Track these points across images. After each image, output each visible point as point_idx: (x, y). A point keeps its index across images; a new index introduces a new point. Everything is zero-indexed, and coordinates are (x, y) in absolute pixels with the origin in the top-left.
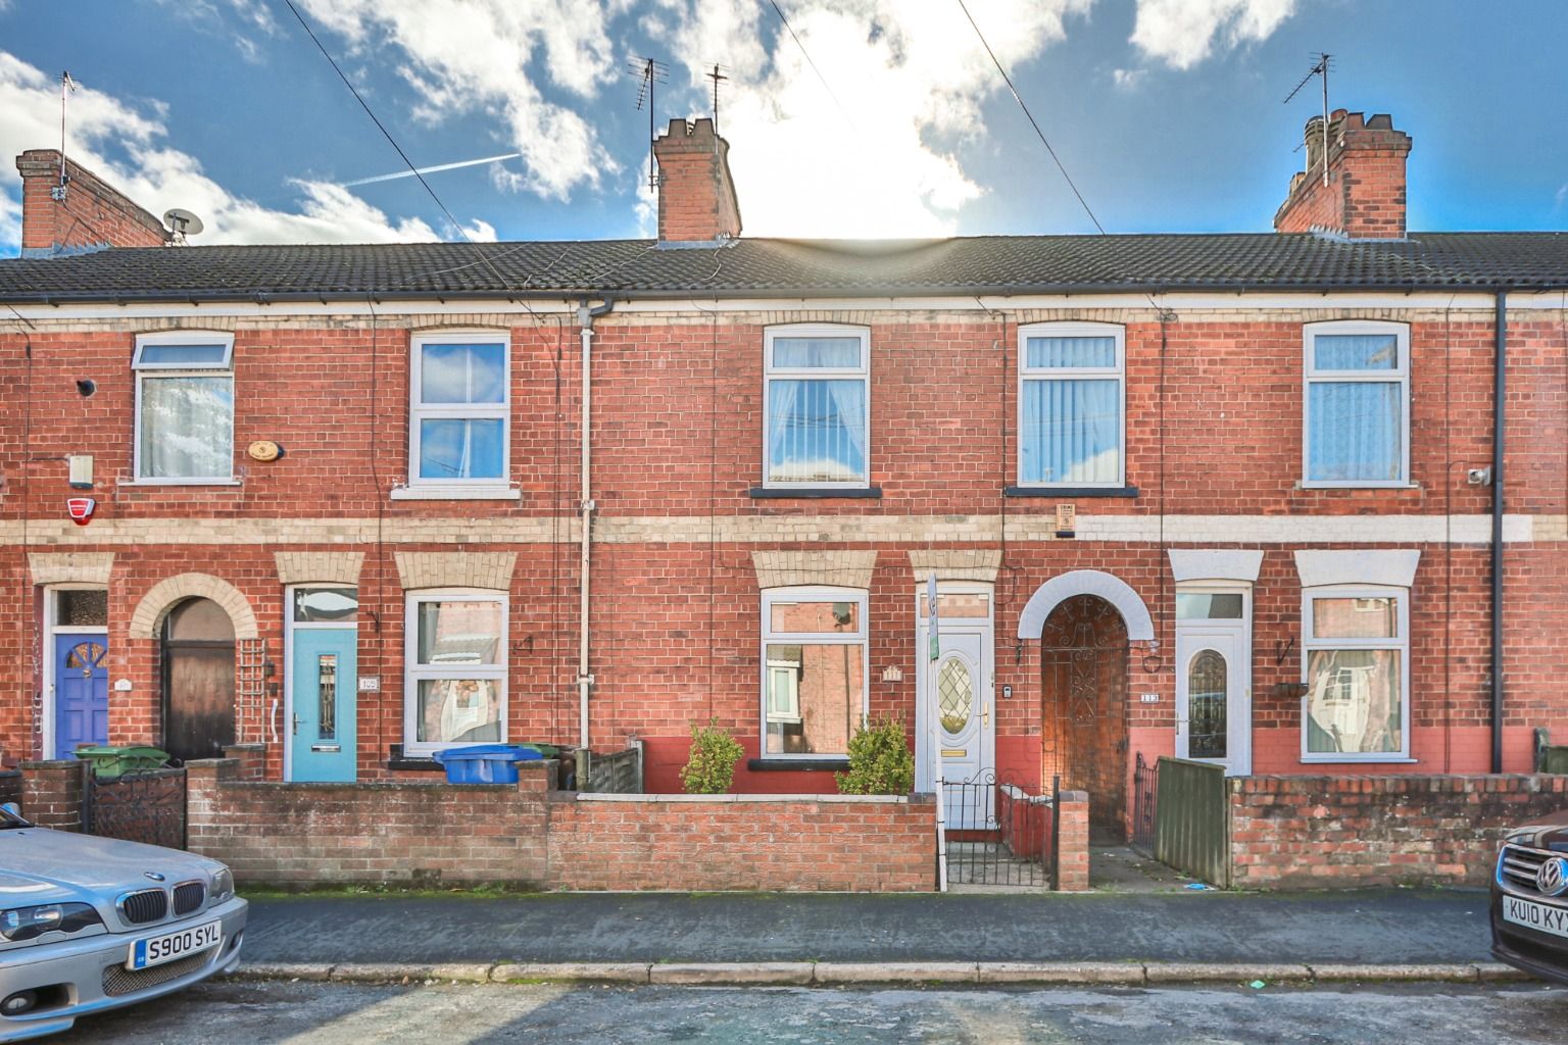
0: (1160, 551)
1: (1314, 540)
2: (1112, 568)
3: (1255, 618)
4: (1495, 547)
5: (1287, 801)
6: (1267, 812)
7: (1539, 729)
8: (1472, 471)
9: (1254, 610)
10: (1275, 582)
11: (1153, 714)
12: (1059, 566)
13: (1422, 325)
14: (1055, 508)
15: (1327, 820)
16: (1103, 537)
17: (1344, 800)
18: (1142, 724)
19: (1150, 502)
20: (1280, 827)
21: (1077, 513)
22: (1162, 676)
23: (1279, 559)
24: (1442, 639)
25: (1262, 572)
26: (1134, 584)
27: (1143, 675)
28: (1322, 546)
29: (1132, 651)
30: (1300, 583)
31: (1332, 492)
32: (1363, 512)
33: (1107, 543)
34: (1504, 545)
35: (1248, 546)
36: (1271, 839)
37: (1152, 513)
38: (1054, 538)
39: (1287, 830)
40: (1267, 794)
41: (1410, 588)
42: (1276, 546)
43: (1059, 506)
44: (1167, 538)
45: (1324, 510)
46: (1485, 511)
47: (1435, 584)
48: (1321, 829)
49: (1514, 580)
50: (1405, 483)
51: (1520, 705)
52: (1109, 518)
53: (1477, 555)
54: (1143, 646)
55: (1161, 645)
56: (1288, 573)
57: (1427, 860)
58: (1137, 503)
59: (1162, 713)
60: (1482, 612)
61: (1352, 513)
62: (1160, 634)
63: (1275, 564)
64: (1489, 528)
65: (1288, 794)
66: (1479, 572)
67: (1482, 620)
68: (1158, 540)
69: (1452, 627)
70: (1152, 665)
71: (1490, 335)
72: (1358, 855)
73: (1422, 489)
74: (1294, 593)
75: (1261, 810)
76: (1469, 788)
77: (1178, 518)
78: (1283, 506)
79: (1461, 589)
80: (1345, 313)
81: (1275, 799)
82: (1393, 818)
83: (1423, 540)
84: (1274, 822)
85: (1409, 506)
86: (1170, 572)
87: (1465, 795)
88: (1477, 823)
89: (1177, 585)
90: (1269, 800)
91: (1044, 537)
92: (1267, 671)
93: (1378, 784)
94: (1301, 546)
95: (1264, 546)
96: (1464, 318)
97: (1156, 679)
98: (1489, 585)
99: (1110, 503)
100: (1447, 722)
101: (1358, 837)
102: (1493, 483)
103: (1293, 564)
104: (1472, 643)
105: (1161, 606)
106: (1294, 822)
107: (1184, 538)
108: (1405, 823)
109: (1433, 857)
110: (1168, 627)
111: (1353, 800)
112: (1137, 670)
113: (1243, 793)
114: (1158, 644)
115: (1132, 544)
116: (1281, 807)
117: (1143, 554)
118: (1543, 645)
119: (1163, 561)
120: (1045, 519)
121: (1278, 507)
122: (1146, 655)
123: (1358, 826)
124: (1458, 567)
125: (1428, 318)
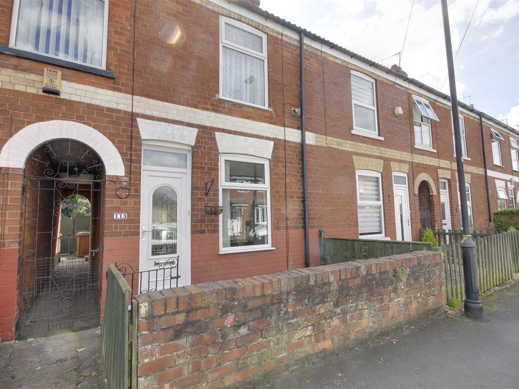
0: (132, 118)
1: (225, 128)
2: (92, 123)
3: (193, 168)
4: (302, 144)
5: (198, 315)
6: (178, 333)
7: (321, 230)
8: (293, 109)
9: (193, 163)
10: (205, 148)
11: (124, 227)
12: (44, 115)
13: (272, 36)
14: (43, 71)
15: (237, 326)
16: (87, 101)
17: (251, 304)
18: (113, 234)
19: (123, 84)
20: (192, 345)
21: (63, 79)
22: (131, 201)
23: (206, 134)
24: (284, 186)
25: (197, 141)
26: (111, 137)
27: (116, 200)
28: (229, 132)
29: (107, 183)
30: (218, 151)
31: (234, 104)
32: (248, 118)
33: (89, 105)
34: (306, 145)
35: (189, 125)
36: (183, 363)
37: (126, 92)
38: (41, 92)
39: (199, 348)
40: (178, 312)
41: (270, 160)
42: (205, 127)
43: (45, 69)
44: (137, 110)
45: (230, 112)
46: (298, 128)
47: (280, 159)
48: (231, 336)
49: (310, 161)
50: (266, 107)
51: (314, 218)
52: (92, 89)
53: (296, 148)
54: (116, 180)
55: (130, 179)
56: (211, 143)
57: (310, 342)
58: (114, 83)
59: (130, 226)
60: (299, 175)
61: (243, 117)
62: (129, 172)
63: (205, 138)
64: (300, 136)
65: (201, 308)
66: (297, 155)
67: (299, 178)
68: (129, 110)
69: (287, 180)
70: (124, 193)
71: (298, 52)
72: (262, 354)
73: (274, 112)
74: (215, 156)
75: (172, 332)
76: (332, 279)
77: (144, 99)
78: (209, 107)
79: (290, 163)
80: (240, 17)
81: (187, 317)
82: (287, 312)
83: (275, 137)
84: (185, 341)
85: (269, 119)
86: (138, 132)
87: (330, 283)
88: (336, 305)
89: (143, 142)
90: (181, 318)
91: (31, 90)
92: (200, 199)
93: (275, 286)
94: (219, 130)
95: (198, 126)
96: (288, 40)
97: (126, 203)
98: (301, 162)
99: (93, 79)
100: (287, 228)
101: (261, 337)
102: (301, 116)
103: (214, 139)
104: (295, 189)
105: (131, 154)
106: (205, 336)
107: (148, 113)
108: (295, 315)
109: (313, 338)
110: (135, 168)
111: (258, 303)
112: (111, 196)
113: (151, 317)
114: (128, 179)
115: (109, 109)
116: (193, 323)
117: (117, 117)
118: (321, 192)
119: (133, 125)
120: (33, 77)
121: (206, 107)
122: (118, 186)
123: (261, 327)
124: (289, 152)
125: (275, 34)
